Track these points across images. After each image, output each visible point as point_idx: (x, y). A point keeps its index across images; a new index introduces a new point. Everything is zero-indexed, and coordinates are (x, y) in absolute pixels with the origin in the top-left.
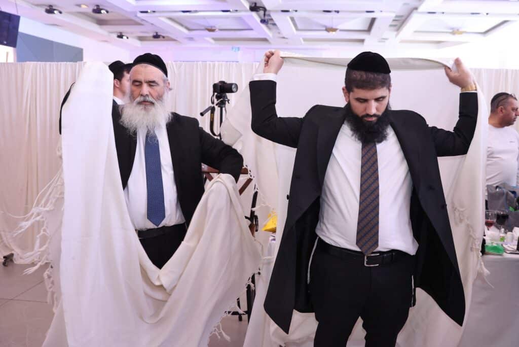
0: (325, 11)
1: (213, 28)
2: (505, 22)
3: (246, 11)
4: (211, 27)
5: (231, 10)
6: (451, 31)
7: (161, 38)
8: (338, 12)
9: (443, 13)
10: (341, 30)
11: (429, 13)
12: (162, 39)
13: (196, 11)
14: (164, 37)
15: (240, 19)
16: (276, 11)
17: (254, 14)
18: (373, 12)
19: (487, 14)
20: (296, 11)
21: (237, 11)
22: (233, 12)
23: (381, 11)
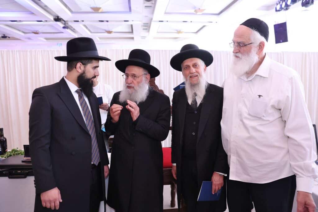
0: (100, 21)
1: (38, 32)
2: (204, 26)
3: (52, 21)
4: (36, 31)
5: (43, 21)
6: (176, 31)
7: (7, 38)
8: (108, 21)
9: (167, 21)
10: (115, 32)
11: (160, 21)
12: (9, 39)
13: (20, 21)
14: (9, 37)
15: (51, 26)
16: (71, 21)
17: (58, 23)
18: (128, 21)
19: (191, 22)
20: (83, 21)
21: (46, 21)
22: (44, 22)
23: (133, 21)
